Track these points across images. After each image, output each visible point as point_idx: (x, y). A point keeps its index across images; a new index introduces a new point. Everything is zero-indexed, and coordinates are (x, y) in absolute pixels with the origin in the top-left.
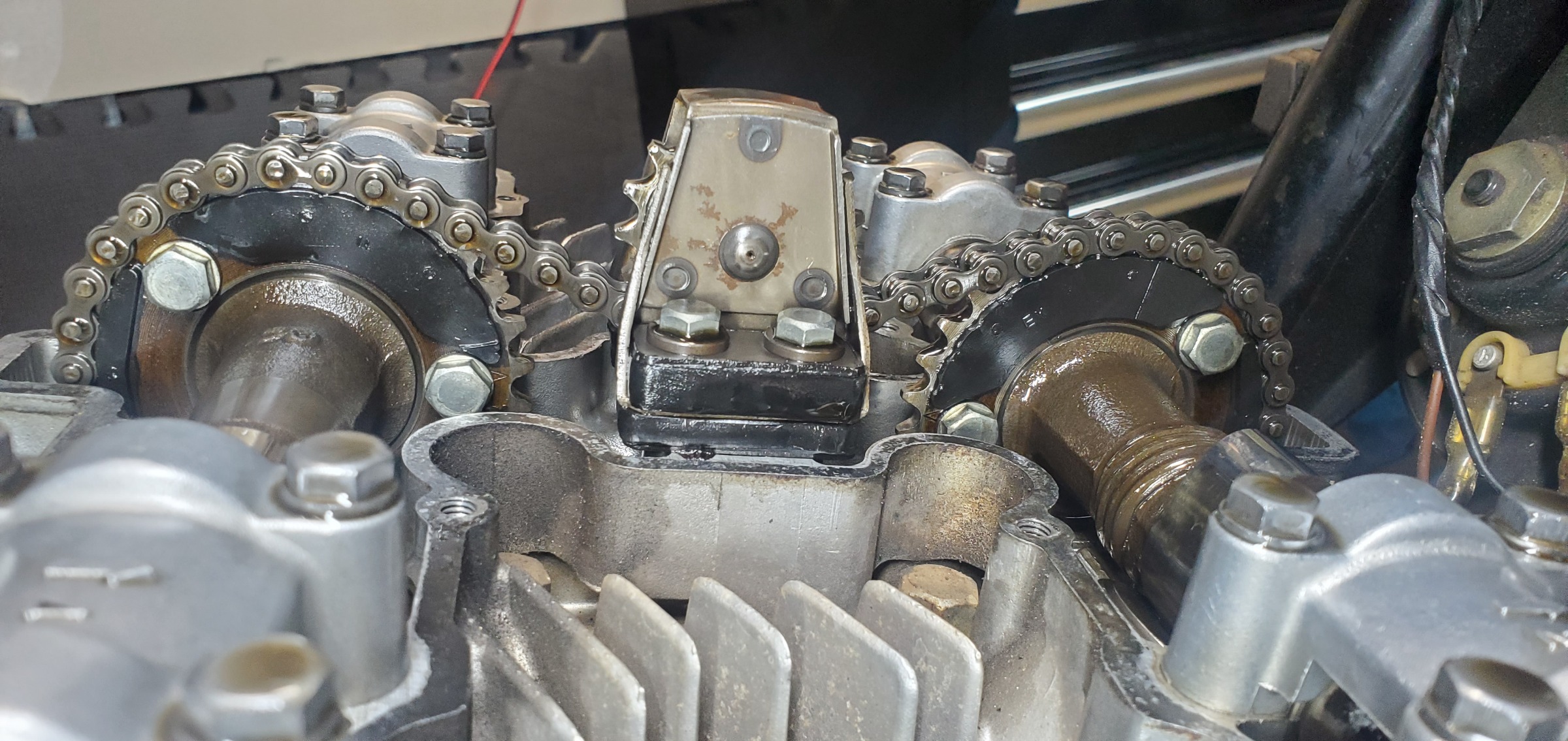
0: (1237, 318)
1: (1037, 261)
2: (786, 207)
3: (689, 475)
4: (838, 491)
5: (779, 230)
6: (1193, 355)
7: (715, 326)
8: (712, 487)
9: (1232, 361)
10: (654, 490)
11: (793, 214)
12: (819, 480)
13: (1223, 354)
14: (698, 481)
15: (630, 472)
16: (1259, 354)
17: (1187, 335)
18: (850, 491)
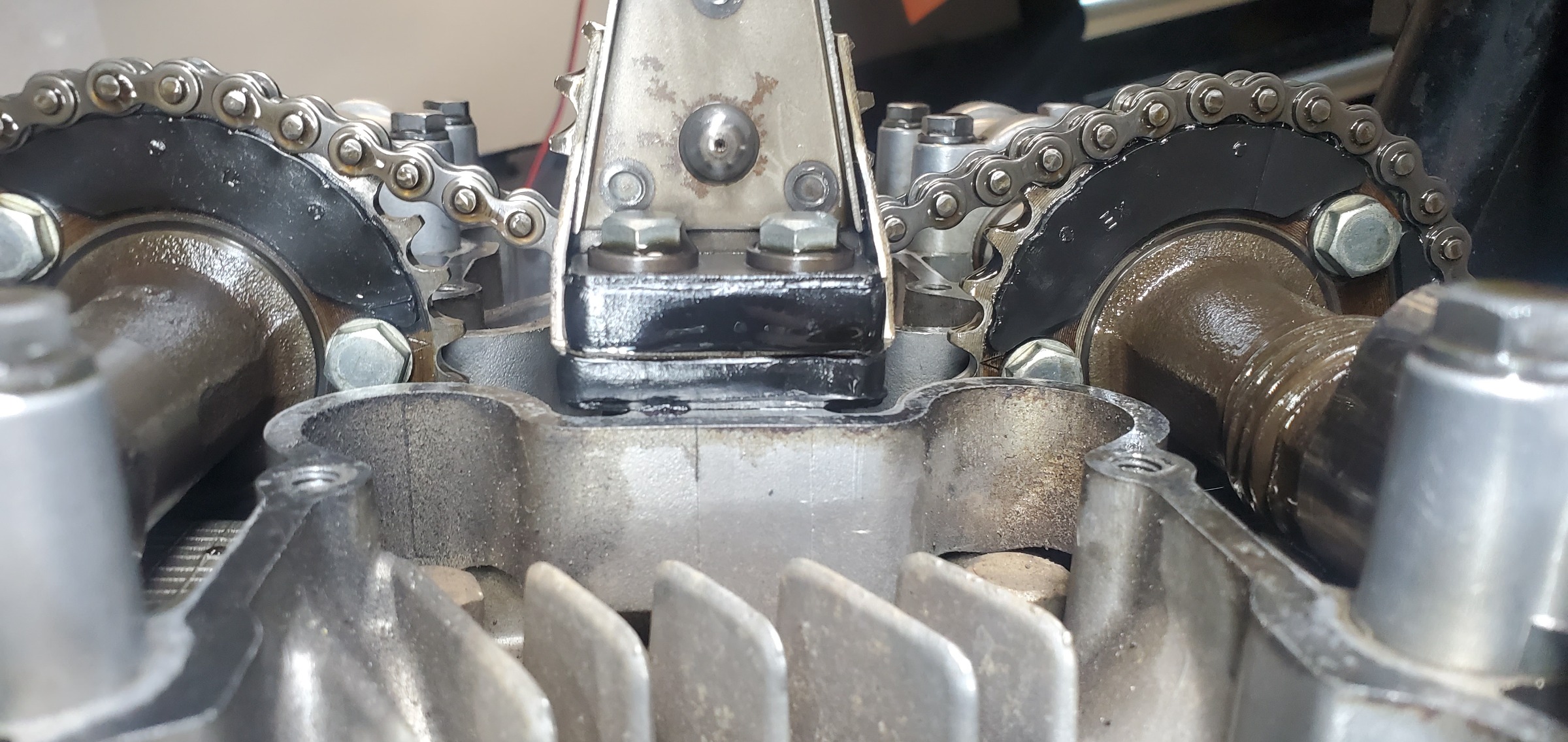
0: (1388, 201)
1: (1110, 135)
2: (762, 77)
3: (652, 434)
4: (858, 444)
5: (757, 111)
6: (1333, 250)
7: (676, 235)
8: (685, 448)
9: (1389, 254)
10: (606, 458)
11: (772, 87)
12: (830, 431)
13: (1375, 246)
14: (664, 442)
15: (571, 433)
16: (1425, 248)
17: (1323, 227)
18: (875, 443)
